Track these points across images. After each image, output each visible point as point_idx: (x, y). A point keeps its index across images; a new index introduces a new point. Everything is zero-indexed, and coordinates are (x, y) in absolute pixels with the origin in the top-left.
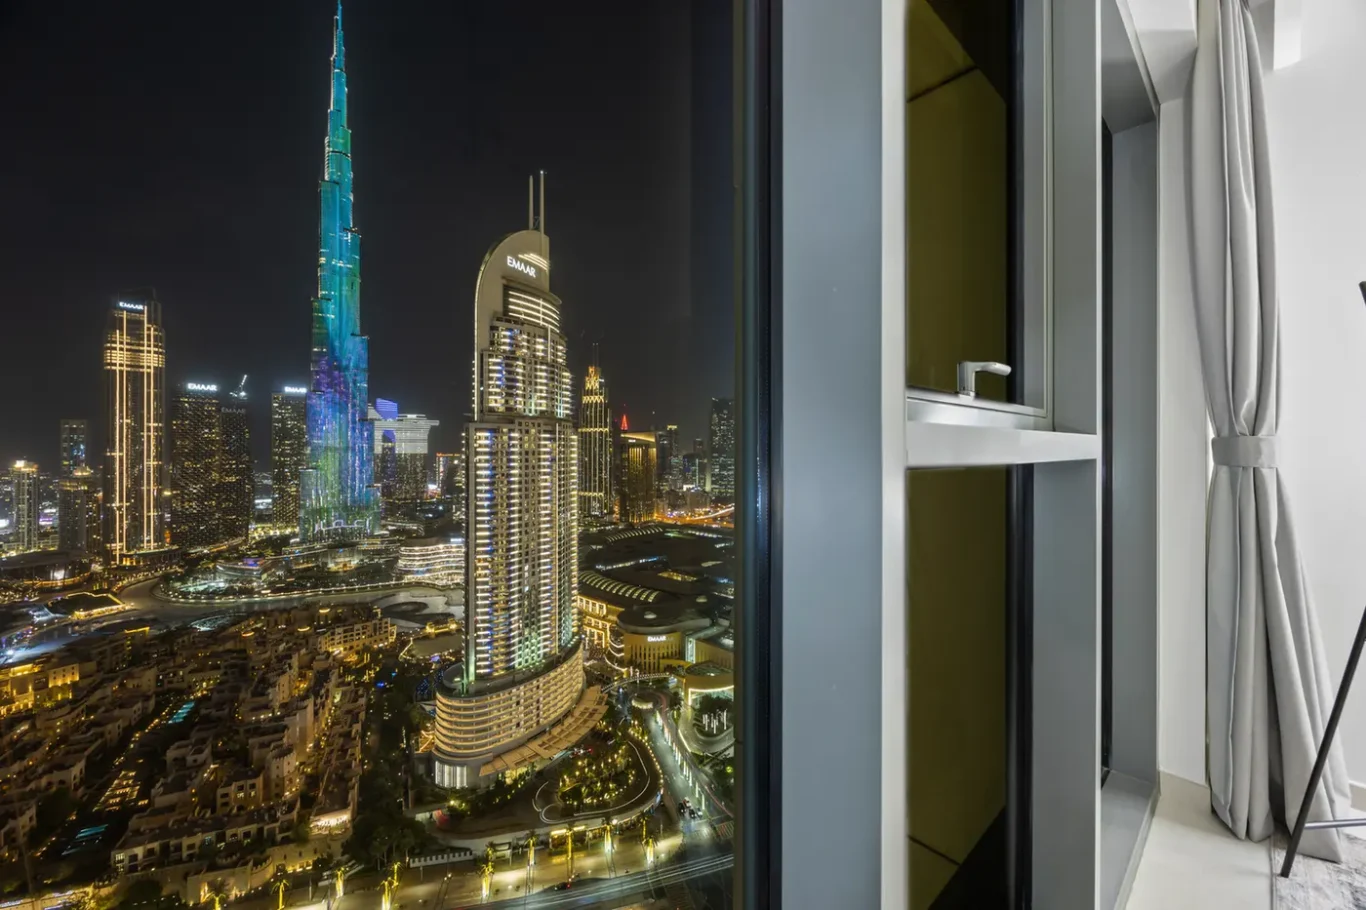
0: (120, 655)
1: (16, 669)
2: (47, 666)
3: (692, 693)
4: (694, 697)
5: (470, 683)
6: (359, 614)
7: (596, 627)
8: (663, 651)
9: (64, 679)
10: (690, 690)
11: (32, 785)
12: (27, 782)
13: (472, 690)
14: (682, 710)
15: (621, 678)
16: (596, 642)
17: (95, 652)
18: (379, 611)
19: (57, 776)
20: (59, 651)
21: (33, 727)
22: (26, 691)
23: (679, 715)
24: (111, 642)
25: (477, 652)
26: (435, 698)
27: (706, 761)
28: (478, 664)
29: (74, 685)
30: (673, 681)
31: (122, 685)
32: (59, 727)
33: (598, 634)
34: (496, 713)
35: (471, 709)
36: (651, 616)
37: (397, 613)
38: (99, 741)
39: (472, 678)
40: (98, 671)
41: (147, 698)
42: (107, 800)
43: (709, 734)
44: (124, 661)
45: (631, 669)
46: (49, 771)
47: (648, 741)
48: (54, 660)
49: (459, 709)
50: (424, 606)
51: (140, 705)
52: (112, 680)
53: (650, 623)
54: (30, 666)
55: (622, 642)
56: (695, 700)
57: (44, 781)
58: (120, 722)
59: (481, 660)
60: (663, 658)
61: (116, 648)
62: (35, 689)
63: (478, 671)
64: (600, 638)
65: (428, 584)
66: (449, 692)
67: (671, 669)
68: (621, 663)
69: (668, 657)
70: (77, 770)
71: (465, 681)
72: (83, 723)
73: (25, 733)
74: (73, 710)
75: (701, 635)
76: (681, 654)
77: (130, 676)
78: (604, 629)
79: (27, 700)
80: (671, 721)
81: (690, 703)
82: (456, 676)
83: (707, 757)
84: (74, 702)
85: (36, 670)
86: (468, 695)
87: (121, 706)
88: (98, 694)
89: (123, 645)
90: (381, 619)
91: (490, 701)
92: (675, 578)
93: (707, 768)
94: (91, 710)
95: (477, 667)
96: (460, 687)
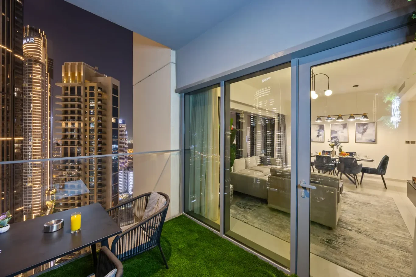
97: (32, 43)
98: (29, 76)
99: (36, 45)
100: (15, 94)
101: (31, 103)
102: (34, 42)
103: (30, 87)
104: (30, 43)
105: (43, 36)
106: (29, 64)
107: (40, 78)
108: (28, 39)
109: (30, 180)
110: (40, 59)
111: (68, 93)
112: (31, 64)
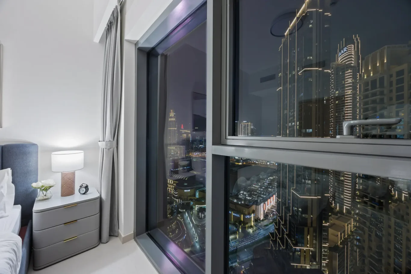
3: (197, 207)
4: (198, 208)
7: (170, 187)
8: (189, 194)
10: (196, 206)
14: (194, 211)
15: (176, 203)
16: (170, 192)
23: (193, 213)
27: (199, 226)
30: (192, 203)
33: (170, 189)
36: (186, 184)
43: (201, 218)
45: (179, 200)
47: (183, 221)
53: (186, 186)
55: (177, 192)
56: (197, 209)
60: (189, 196)
64: (171, 191)
67: (191, 200)
68: (177, 198)
69: (190, 196)
75: (201, 189)
76: (195, 195)
78: (172, 188)
80: (190, 215)
81: (196, 209)
83: (200, 225)
92: (194, 173)
93: (200, 229)
97: (345, 52)
98: (342, 82)
99: (349, 52)
100: (325, 101)
101: (344, 106)
102: (346, 51)
103: (343, 92)
104: (344, 53)
105: (357, 40)
106: (342, 72)
107: (351, 81)
108: (342, 51)
109: (342, 175)
110: (352, 63)
111: (368, 88)
112: (344, 72)
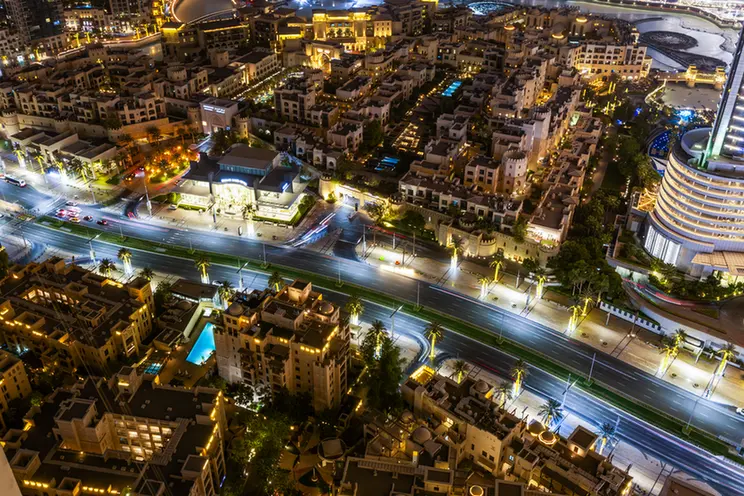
0: (418, 21)
1: (357, 14)
2: (374, 17)
5: (710, 157)
6: (615, 35)
9: (383, 31)
11: (361, 111)
12: (359, 107)
13: (712, 165)
17: (402, 13)
18: (637, 35)
19: (374, 110)
20: (381, 6)
21: (363, 64)
22: (361, 35)
24: (413, 7)
25: (732, 122)
26: (665, 157)
28: (729, 137)
29: (388, 38)
31: (415, 49)
32: (377, 71)
34: (733, 204)
35: (705, 187)
37: (659, 43)
38: (398, 93)
39: (717, 151)
40: (403, 32)
41: (430, 68)
42: (399, 142)
44: (419, 27)
46: (370, 104)
48: (378, 13)
49: (689, 181)
50: (694, 42)
51: (424, 72)
52: (409, 42)
54: (364, 14)
57: (367, 110)
58: (411, 82)
59: (733, 133)
61: (415, 13)
62: (367, 35)
63: (726, 146)
65: (706, 14)
66: (685, 158)
70: (385, 110)
71: (707, 152)
72: (390, 73)
73: (358, 69)
74: (385, 60)
77: (421, 43)
79: (362, 43)
82: (698, 142)
84: (386, 53)
85: (369, 19)
86: (705, 169)
87: (414, 69)
88: (400, 53)
89: (419, 12)
90: (637, 47)
91: (730, 187)
94: (396, 64)
95: (727, 141)
96: (699, 158)
